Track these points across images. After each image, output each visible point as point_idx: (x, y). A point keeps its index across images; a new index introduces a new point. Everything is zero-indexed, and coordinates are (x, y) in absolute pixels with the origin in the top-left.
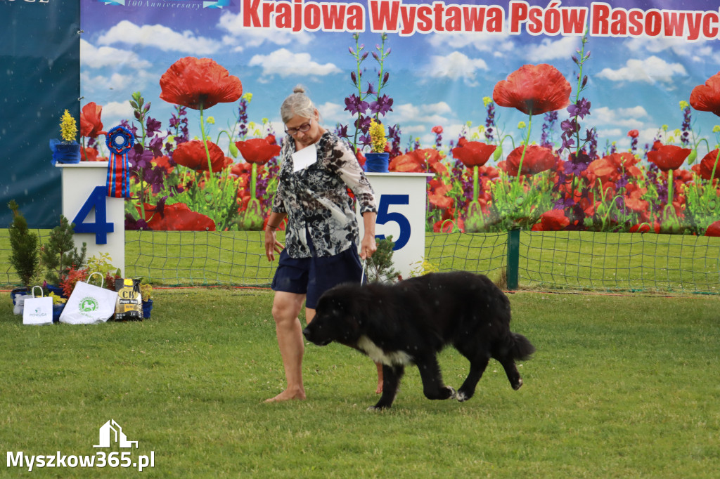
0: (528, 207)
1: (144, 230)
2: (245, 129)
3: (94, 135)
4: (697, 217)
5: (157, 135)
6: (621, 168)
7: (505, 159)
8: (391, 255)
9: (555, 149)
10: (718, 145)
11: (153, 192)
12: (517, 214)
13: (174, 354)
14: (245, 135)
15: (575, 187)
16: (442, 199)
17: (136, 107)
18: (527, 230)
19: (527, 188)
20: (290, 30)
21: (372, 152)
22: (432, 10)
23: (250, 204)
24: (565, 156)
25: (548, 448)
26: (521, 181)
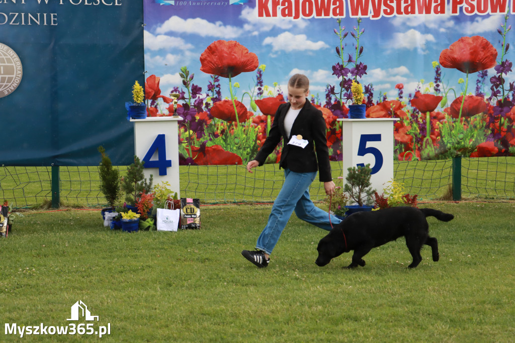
0: (467, 141)
1: (191, 165)
2: (261, 91)
3: (155, 98)
5: (199, 97)
7: (449, 106)
8: (370, 178)
9: (486, 97)
11: (197, 138)
12: (459, 146)
13: (218, 252)
14: (262, 95)
15: (502, 125)
16: (404, 136)
17: (184, 78)
18: (466, 157)
19: (466, 126)
20: (292, 18)
21: (353, 104)
24: (494, 102)
25: (495, 316)
26: (461, 121)
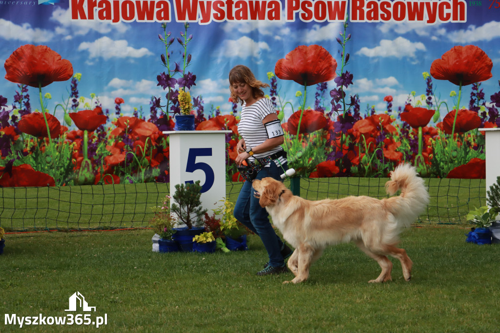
0: (307, 159)
4: (442, 164)
5: (4, 109)
6: (380, 126)
7: (287, 121)
8: (200, 196)
10: (455, 107)
11: (2, 156)
12: (297, 165)
14: (77, 108)
15: (343, 142)
18: (305, 177)
19: (305, 144)
20: (110, 21)
22: (225, 3)
23: (84, 163)
24: (334, 118)
26: (300, 138)
